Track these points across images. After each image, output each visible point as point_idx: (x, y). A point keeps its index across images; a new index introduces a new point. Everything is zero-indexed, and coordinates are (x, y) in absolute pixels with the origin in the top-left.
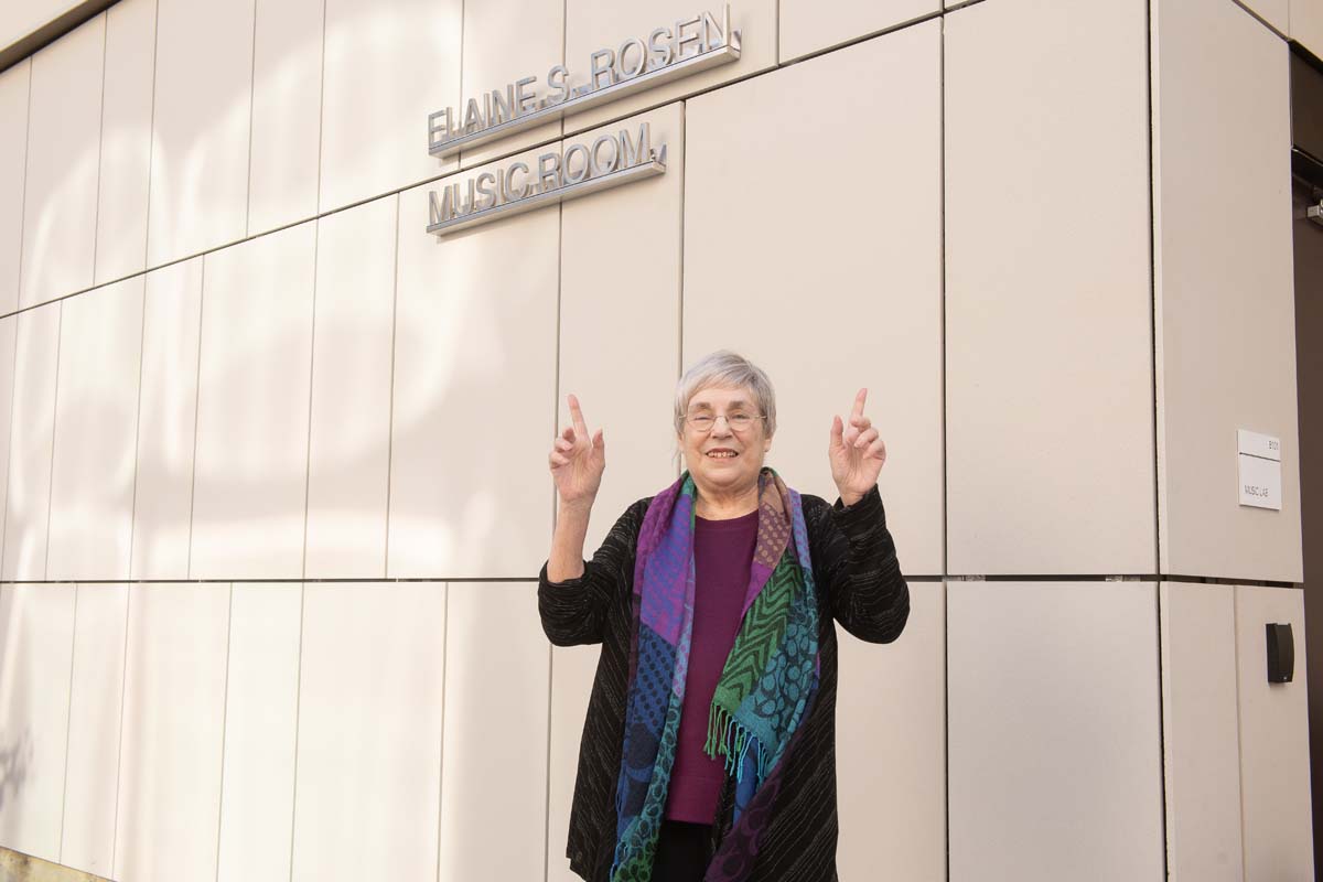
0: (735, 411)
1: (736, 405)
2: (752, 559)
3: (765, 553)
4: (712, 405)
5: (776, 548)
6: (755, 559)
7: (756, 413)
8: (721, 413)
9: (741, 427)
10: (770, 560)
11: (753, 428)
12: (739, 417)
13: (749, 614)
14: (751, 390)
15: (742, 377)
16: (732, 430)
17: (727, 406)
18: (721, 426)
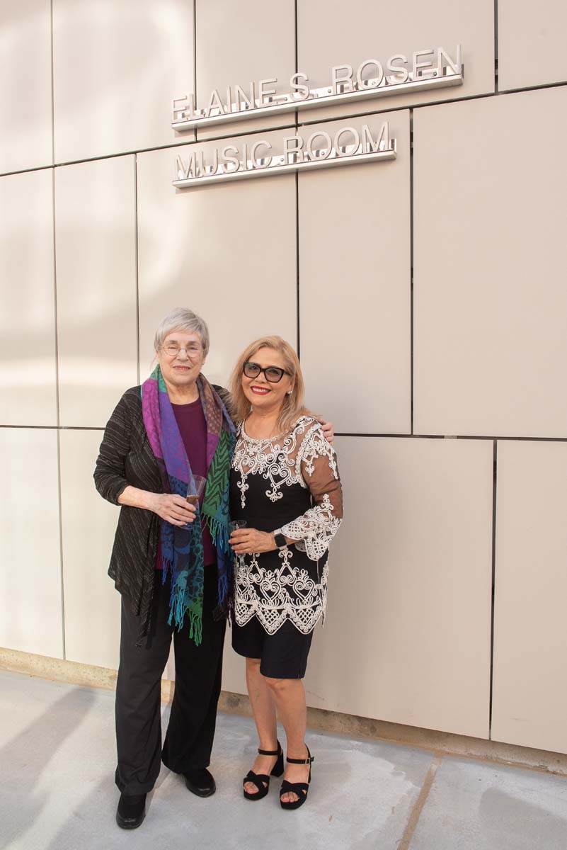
0: (191, 346)
1: (191, 343)
2: (206, 431)
3: (214, 428)
4: (179, 342)
5: (218, 425)
6: (209, 431)
7: (201, 347)
8: (183, 346)
9: (193, 354)
10: (216, 432)
11: (199, 356)
12: (193, 348)
13: (213, 464)
14: (199, 334)
15: (195, 328)
16: (188, 356)
17: (187, 343)
18: (183, 354)
